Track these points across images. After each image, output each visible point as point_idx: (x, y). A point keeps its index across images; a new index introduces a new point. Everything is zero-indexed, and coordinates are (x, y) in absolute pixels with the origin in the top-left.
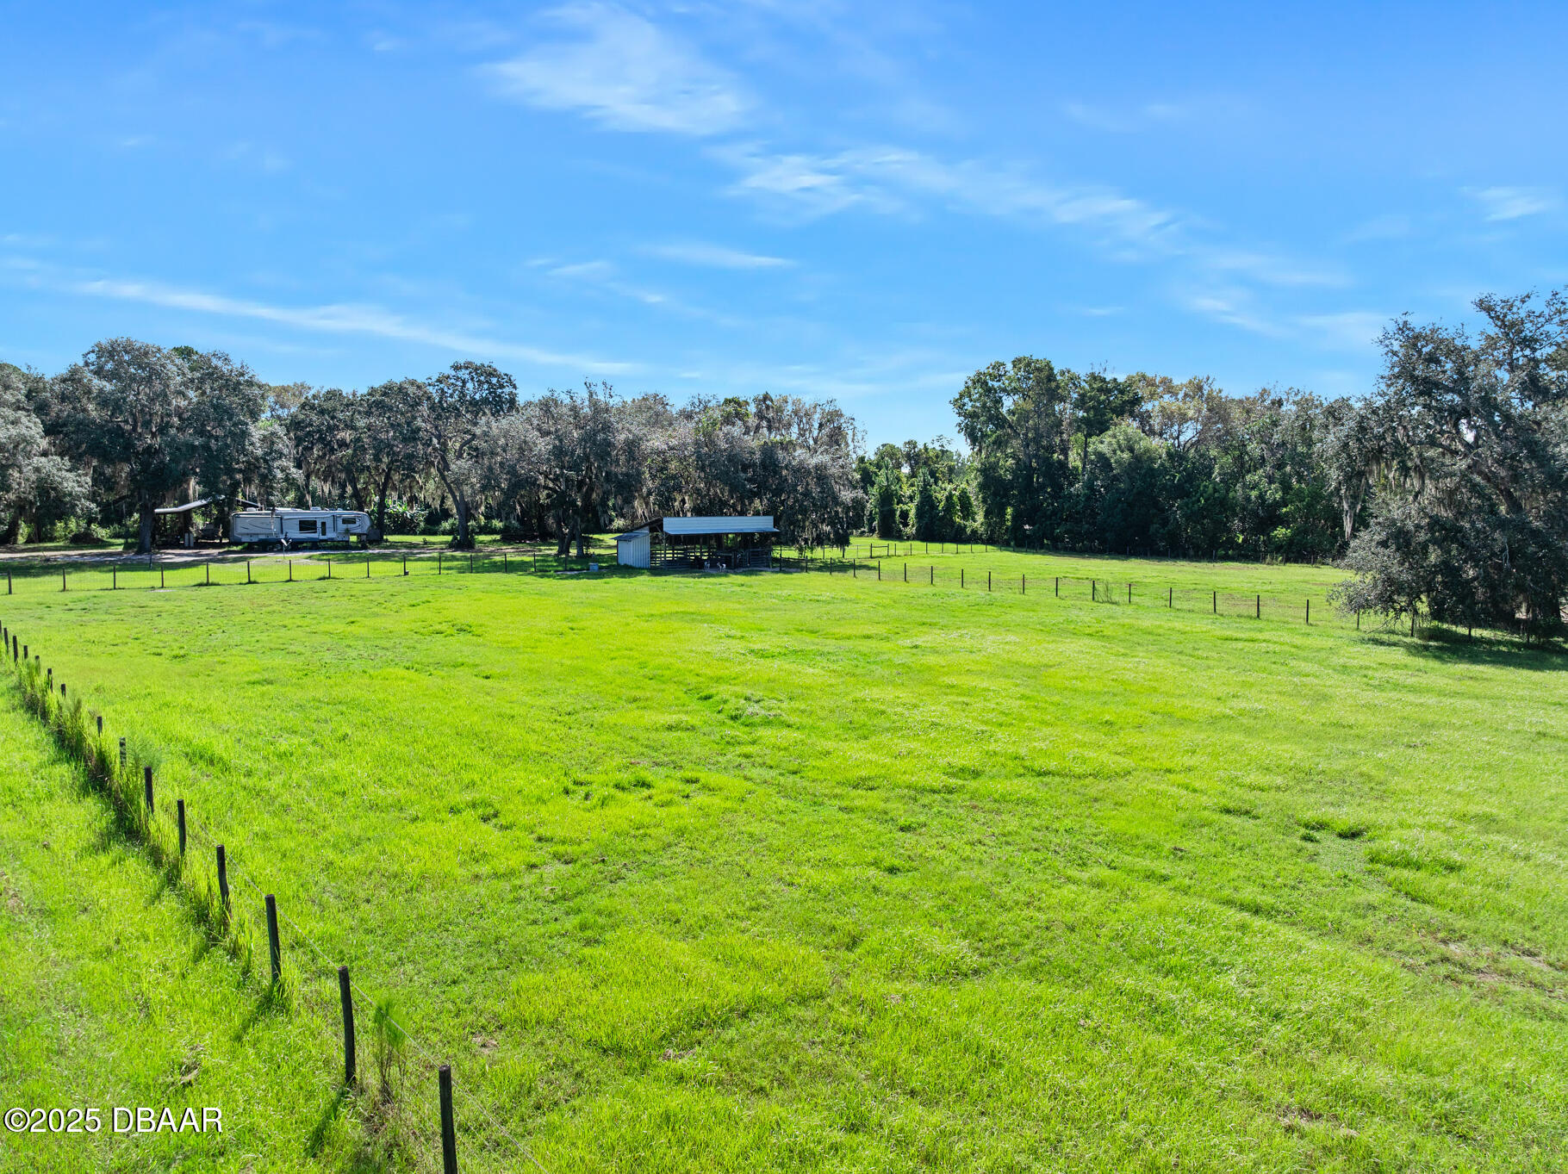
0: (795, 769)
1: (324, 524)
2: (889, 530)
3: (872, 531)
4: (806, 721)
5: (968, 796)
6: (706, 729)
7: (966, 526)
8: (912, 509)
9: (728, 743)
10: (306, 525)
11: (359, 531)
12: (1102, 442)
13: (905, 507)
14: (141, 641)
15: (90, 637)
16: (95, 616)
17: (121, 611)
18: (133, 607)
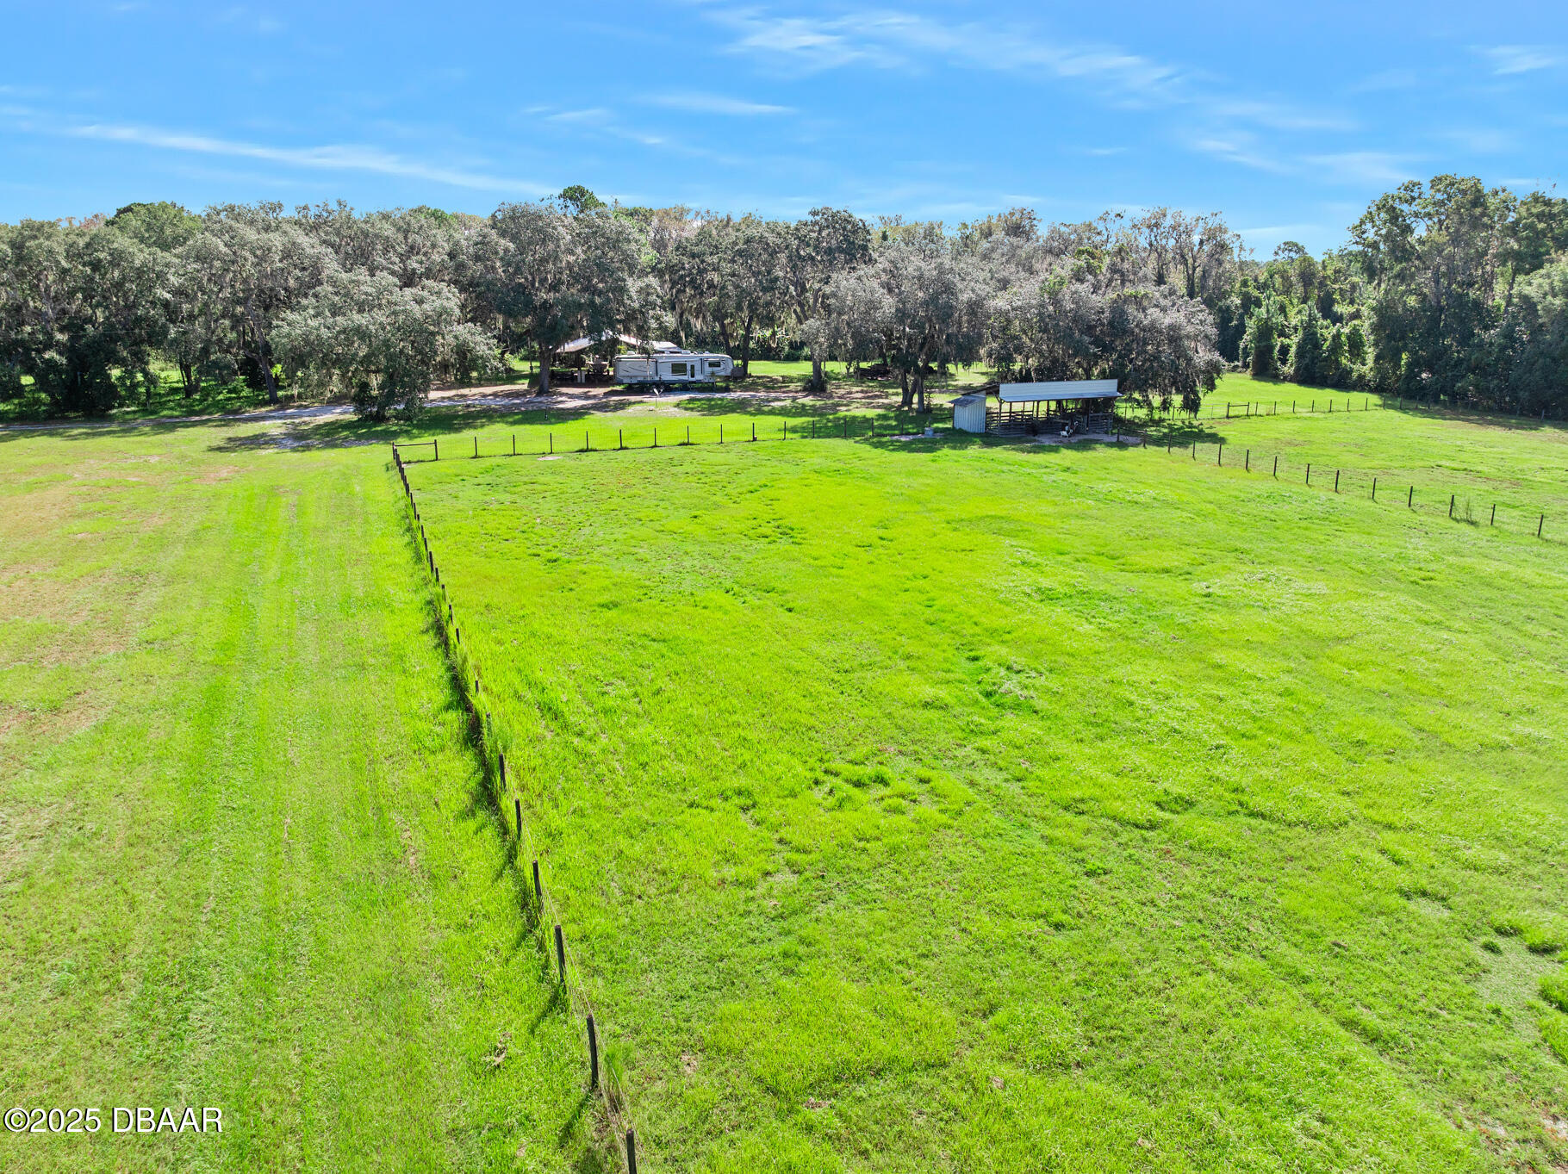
0: (1020, 776)
1: (693, 367)
2: (1265, 370)
3: (1246, 366)
4: (1054, 708)
5: (1166, 836)
6: (958, 710)
7: (1352, 370)
8: (1294, 341)
9: (972, 731)
10: (678, 368)
11: (723, 373)
12: (1530, 284)
13: (1287, 341)
14: (526, 535)
15: (490, 527)
16: (498, 496)
17: (516, 490)
18: (525, 483)
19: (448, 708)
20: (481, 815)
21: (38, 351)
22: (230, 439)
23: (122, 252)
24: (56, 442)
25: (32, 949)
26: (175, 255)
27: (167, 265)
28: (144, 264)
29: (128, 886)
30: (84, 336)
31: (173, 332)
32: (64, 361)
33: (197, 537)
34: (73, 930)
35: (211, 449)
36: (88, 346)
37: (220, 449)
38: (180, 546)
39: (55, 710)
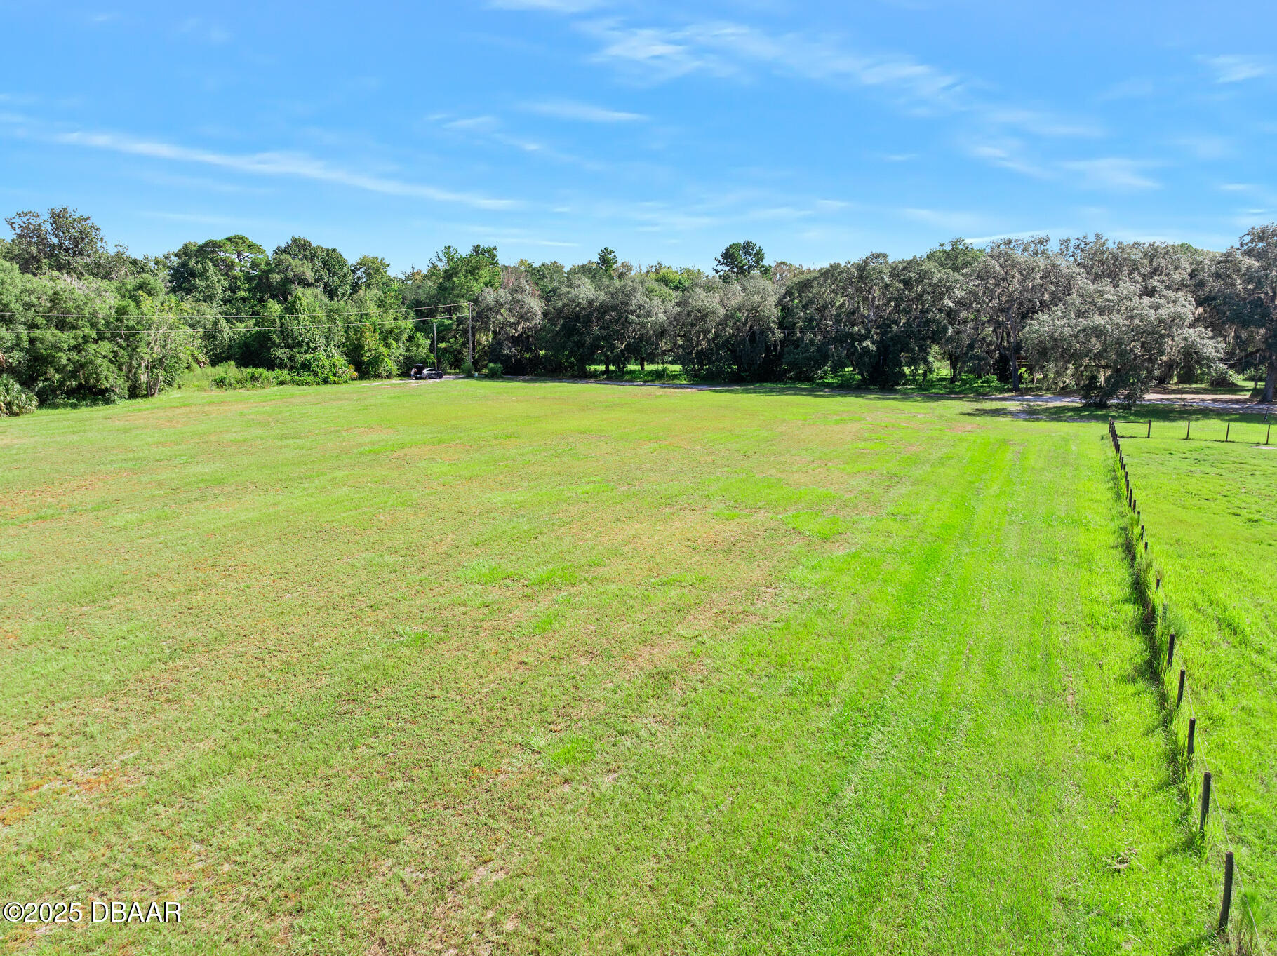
14: (1228, 499)
15: (1191, 488)
16: (1202, 468)
17: (1223, 466)
18: (1234, 462)
19: (1126, 601)
20: (1141, 684)
21: (860, 342)
22: (977, 410)
23: (926, 272)
24: (859, 400)
25: (779, 662)
26: (962, 275)
27: (956, 282)
28: (940, 281)
29: (848, 648)
30: (890, 332)
31: (950, 332)
32: (874, 349)
33: (941, 462)
34: (807, 660)
35: (962, 414)
36: (891, 338)
37: (969, 414)
38: (927, 465)
39: (825, 540)
